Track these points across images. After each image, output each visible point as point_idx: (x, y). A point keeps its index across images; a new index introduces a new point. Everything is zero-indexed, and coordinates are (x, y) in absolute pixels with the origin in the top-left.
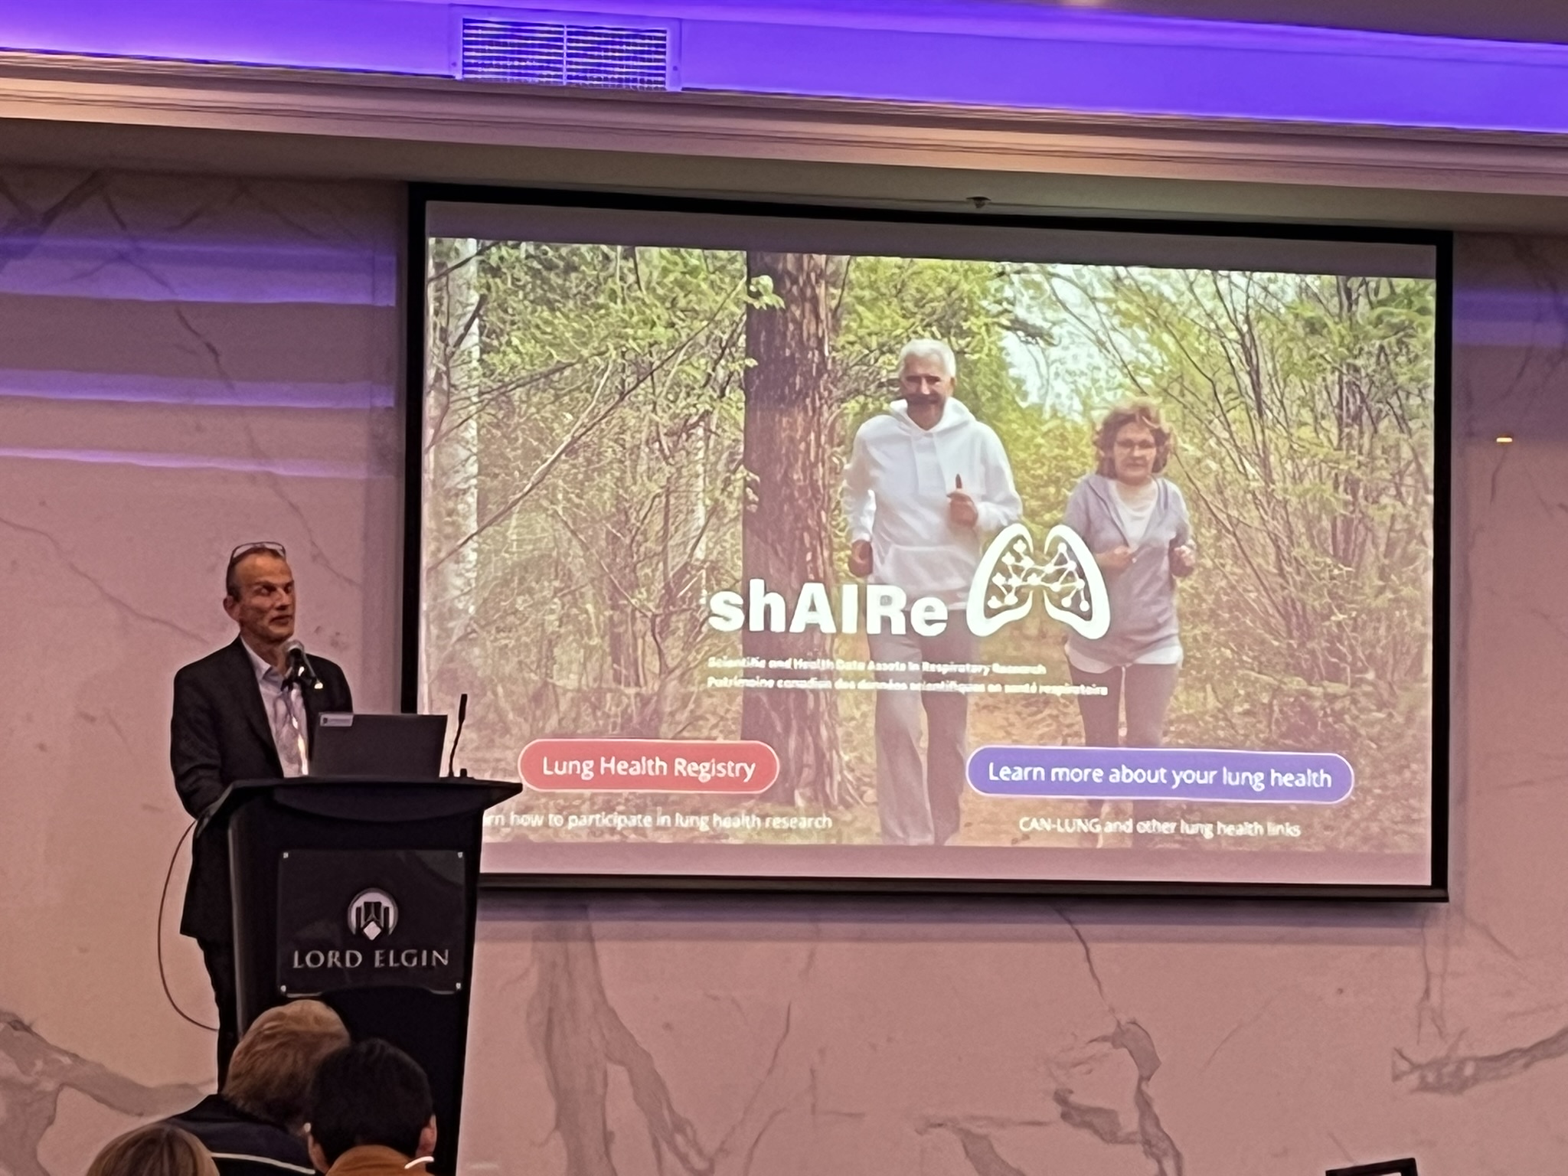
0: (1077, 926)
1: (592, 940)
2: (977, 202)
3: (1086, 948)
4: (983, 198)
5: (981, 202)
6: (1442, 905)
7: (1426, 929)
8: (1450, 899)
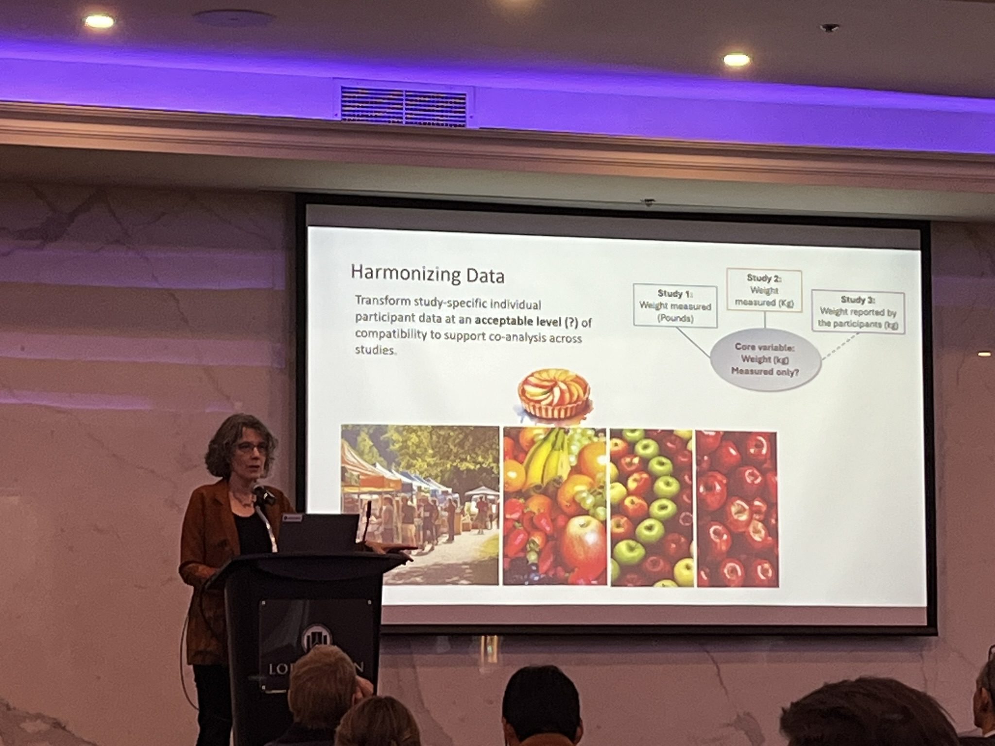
0: (712, 654)
1: (414, 667)
2: (647, 203)
3: (718, 667)
4: (651, 200)
5: (650, 202)
6: (933, 638)
7: (924, 653)
8: (939, 634)
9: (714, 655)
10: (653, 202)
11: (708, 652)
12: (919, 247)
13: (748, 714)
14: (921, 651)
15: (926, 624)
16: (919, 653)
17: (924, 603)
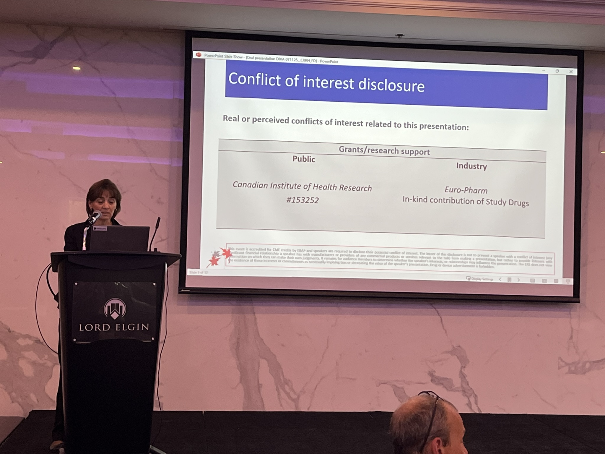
0: (438, 310)
1: (254, 313)
2: (399, 37)
3: (441, 318)
4: (402, 35)
5: (401, 37)
6: (578, 304)
7: (571, 313)
8: (580, 302)
9: (440, 310)
10: (402, 37)
11: (435, 309)
12: (577, 67)
13: (459, 346)
14: (570, 311)
15: (573, 296)
16: (568, 313)
17: (573, 284)
